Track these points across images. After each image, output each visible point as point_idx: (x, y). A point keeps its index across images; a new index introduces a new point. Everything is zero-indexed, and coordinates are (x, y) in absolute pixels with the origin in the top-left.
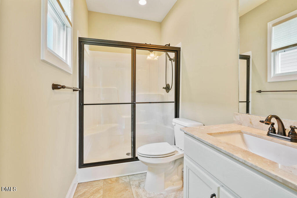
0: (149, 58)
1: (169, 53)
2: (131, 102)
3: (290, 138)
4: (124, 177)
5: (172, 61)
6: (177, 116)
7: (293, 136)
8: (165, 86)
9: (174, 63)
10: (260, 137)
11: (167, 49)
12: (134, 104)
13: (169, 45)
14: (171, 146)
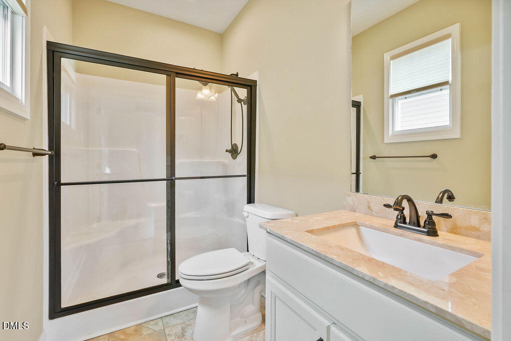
0: (200, 96)
1: (236, 89)
2: (165, 178)
3: (426, 230)
4: (151, 322)
5: (242, 103)
6: (251, 200)
7: (430, 227)
8: (230, 148)
9: (245, 107)
10: (385, 231)
11: (233, 81)
12: (171, 182)
13: (237, 75)
14: (241, 254)
